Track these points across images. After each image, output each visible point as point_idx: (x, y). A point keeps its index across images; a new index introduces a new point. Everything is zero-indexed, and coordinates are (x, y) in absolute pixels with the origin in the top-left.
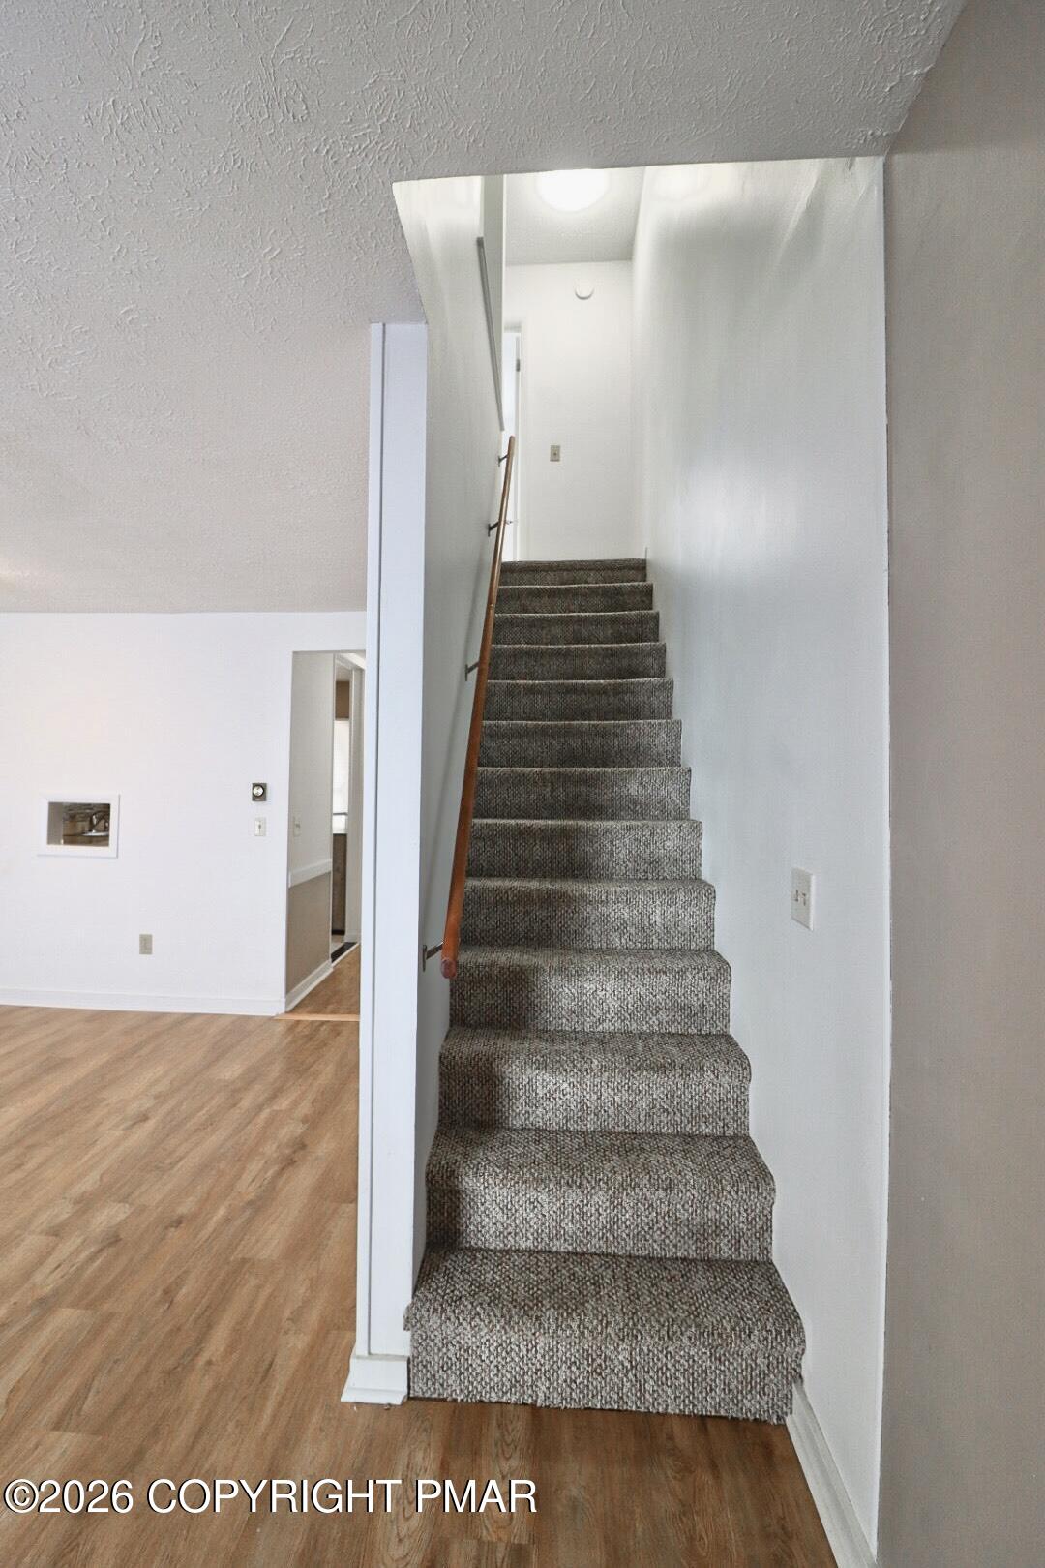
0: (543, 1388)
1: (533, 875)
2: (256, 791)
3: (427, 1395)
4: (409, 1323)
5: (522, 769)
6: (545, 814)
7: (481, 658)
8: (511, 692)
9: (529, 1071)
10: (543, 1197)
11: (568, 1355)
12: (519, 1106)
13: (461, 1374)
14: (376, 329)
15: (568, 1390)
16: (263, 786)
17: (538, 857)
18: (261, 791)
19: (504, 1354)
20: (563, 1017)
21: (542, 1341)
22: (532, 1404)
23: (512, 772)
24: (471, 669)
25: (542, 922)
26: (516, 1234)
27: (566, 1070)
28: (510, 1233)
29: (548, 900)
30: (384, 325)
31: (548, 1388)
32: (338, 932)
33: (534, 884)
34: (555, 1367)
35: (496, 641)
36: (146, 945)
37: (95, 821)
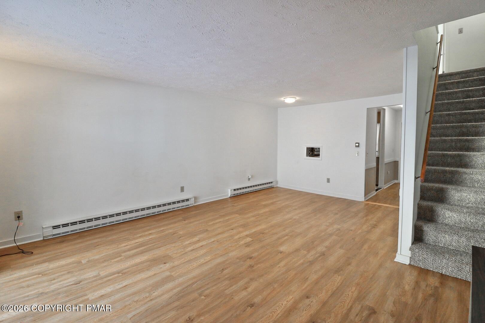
0: (444, 271)
1: (448, 166)
2: (356, 145)
3: (414, 265)
4: (410, 249)
5: (444, 138)
6: (452, 150)
7: (431, 109)
8: (441, 116)
9: (444, 210)
10: (447, 236)
11: (452, 265)
12: (440, 218)
13: (423, 263)
14: (405, 49)
15: (451, 273)
16: (359, 143)
17: (449, 162)
18: (358, 145)
19: (434, 261)
20: (456, 201)
21: (444, 261)
22: (441, 273)
23: (441, 139)
24: (428, 112)
25: (450, 178)
26: (438, 243)
27: (455, 211)
28: (437, 242)
29: (452, 172)
30: (407, 48)
31: (446, 271)
32: (377, 185)
33: (447, 168)
34: (448, 267)
35: (436, 101)
36: (328, 181)
37: (310, 152)
